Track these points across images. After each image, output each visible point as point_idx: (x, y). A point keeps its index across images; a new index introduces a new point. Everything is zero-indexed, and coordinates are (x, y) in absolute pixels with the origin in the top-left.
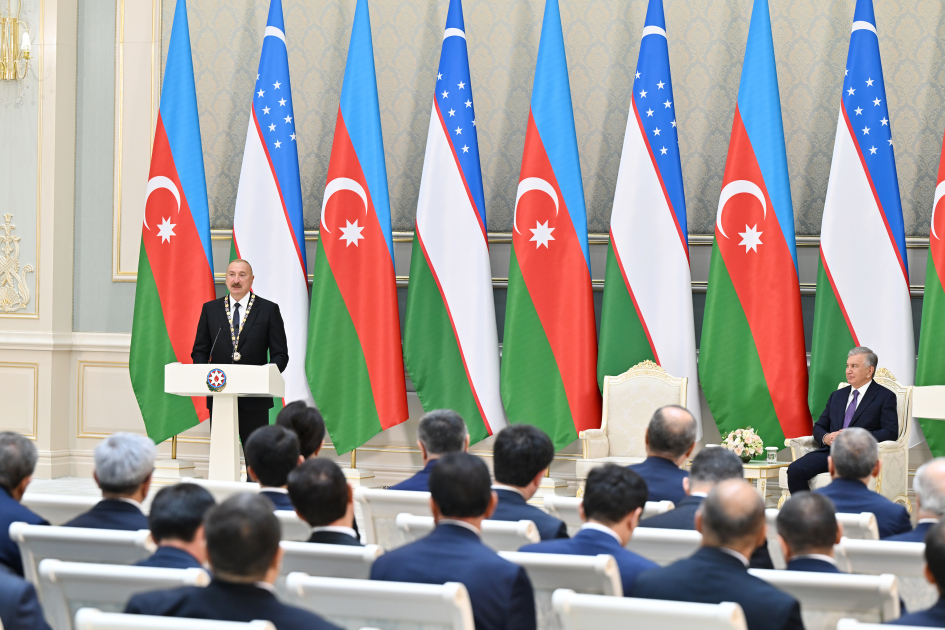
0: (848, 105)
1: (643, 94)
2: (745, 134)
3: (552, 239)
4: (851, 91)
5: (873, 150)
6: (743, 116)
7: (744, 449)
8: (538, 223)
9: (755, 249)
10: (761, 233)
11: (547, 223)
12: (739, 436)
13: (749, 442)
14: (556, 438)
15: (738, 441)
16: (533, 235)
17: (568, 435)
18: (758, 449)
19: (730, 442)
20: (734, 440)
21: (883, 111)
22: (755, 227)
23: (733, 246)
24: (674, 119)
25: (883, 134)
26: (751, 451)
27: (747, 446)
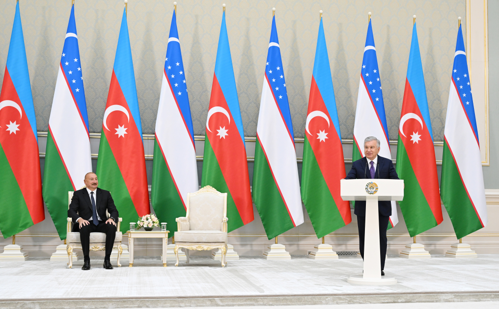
0: (168, 74)
1: (67, 64)
2: (118, 84)
3: (18, 130)
4: (169, 67)
5: (180, 94)
6: (117, 76)
7: (153, 224)
9: (123, 136)
10: (126, 129)
11: (15, 122)
12: (149, 218)
13: (155, 221)
14: (20, 225)
15: (150, 220)
16: (8, 128)
17: (27, 223)
18: (158, 224)
19: (145, 221)
20: (147, 219)
21: (183, 77)
22: (123, 126)
23: (112, 135)
24: (81, 76)
25: (183, 87)
26: (156, 225)
27: (155, 223)
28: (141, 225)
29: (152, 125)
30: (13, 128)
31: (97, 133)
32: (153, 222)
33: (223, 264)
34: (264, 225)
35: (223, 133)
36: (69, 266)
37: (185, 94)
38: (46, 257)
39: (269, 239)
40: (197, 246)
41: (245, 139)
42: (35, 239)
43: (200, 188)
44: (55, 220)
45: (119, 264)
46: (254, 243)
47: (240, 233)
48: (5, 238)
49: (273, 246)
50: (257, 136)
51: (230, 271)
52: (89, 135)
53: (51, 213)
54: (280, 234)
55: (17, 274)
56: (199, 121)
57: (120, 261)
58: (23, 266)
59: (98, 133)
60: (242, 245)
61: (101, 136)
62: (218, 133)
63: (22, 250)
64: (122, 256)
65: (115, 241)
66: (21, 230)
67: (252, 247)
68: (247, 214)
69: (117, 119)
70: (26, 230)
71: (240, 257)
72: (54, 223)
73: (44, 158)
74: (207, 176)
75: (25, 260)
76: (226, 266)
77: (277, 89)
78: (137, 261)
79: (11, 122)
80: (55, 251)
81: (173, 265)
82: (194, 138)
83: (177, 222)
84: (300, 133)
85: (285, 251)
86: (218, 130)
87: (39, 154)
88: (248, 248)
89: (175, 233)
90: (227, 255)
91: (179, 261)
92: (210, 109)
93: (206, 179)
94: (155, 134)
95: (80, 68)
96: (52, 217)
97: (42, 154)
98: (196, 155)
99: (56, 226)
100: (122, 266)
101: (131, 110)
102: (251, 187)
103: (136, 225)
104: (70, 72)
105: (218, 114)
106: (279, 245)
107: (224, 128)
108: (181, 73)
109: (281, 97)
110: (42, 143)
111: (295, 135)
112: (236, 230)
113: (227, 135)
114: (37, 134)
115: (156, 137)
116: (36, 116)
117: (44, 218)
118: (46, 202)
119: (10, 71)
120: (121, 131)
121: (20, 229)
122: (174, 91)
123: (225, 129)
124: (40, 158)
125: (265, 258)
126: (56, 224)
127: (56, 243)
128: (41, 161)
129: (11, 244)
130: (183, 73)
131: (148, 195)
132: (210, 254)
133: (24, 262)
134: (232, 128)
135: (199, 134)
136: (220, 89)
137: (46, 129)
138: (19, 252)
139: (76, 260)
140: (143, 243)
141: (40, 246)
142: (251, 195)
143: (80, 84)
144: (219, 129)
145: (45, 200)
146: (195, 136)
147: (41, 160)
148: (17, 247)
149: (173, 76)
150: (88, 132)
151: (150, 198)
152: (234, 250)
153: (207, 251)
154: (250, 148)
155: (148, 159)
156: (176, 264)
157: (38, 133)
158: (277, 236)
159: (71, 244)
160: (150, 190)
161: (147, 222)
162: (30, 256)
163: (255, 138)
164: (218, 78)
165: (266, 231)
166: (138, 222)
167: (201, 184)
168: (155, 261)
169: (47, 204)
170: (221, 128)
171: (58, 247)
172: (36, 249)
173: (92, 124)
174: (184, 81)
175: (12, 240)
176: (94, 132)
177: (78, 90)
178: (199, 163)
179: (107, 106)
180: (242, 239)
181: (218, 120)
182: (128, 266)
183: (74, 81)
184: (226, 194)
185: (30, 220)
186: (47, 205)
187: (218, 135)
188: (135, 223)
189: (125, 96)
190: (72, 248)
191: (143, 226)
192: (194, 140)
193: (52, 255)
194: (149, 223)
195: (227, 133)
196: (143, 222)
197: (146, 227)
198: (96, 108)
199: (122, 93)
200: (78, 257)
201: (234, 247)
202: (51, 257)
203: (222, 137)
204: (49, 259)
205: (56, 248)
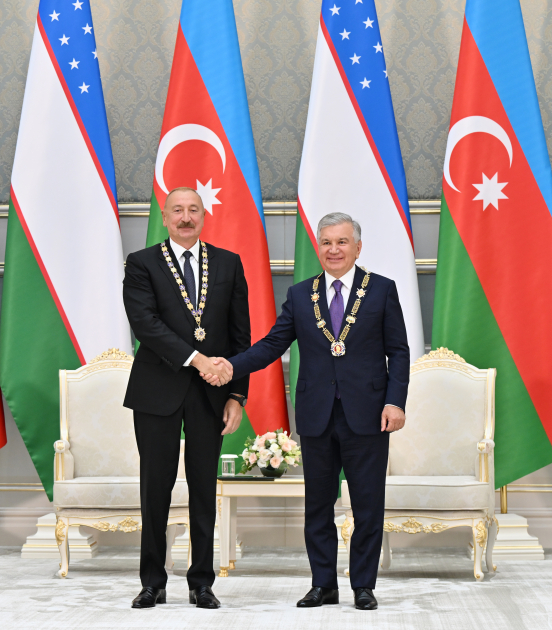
0: (331, 28)
1: (55, 16)
2: (192, 64)
4: (335, 10)
5: (366, 83)
6: (190, 43)
7: (282, 459)
9: (211, 211)
10: (218, 190)
12: (272, 441)
13: (288, 449)
15: (274, 447)
18: (297, 458)
19: (262, 449)
20: (268, 446)
21: (375, 34)
22: (210, 183)
24: (94, 48)
25: (376, 64)
26: (291, 461)
27: (288, 455)
28: (252, 462)
32: (284, 454)
33: (478, 572)
35: (491, 191)
36: (61, 573)
37: (382, 86)
38: (13, 545)
40: (404, 520)
43: (427, 352)
44: (32, 446)
52: (117, 210)
53: (21, 428)
56: (428, 156)
59: (142, 201)
61: (150, 209)
62: (477, 192)
69: (190, 164)
71: (546, 552)
72: (31, 454)
74: (446, 319)
78: (251, 561)
80: (34, 531)
82: (408, 207)
86: (476, 186)
92: (452, 123)
93: (445, 329)
94: (296, 198)
95: (91, 25)
96: (24, 438)
98: (416, 255)
99: (35, 462)
101: (229, 136)
103: (239, 461)
104: (64, 40)
105: (477, 139)
107: (496, 177)
108: (369, 23)
113: (504, 197)
115: (299, 208)
117: (3, 441)
118: (8, 399)
120: (205, 197)
122: (349, 76)
123: (500, 181)
126: (35, 457)
130: (376, 24)
131: (281, 374)
132: (460, 542)
134: (517, 177)
135: (431, 194)
136: (481, 65)
139: (89, 556)
140: (276, 509)
143: (92, 70)
144: (481, 182)
146: (411, 203)
149: (345, 35)
150: (115, 201)
151: (286, 381)
152: (530, 531)
153: (432, 535)
155: (285, 271)
159: (64, 513)
160: (286, 359)
161: (268, 452)
164: (475, 33)
166: (245, 454)
167: (429, 342)
169: (12, 403)
170: (484, 177)
171: (41, 521)
173: (131, 178)
174: (378, 48)
176: (136, 201)
178: (425, 278)
179: (165, 130)
181: (478, 155)
183: (74, 64)
184: (491, 373)
186: (11, 405)
187: (477, 198)
188: (235, 456)
189: (213, 98)
190: (66, 523)
191: (256, 464)
192: (409, 214)
193: (25, 542)
194: (272, 456)
195: (504, 191)
196: (256, 452)
197: (265, 465)
198: (139, 134)
199: (204, 88)
200: (95, 547)
201: (528, 523)
202: (24, 546)
203: (490, 205)
204: (19, 551)
205: (36, 522)
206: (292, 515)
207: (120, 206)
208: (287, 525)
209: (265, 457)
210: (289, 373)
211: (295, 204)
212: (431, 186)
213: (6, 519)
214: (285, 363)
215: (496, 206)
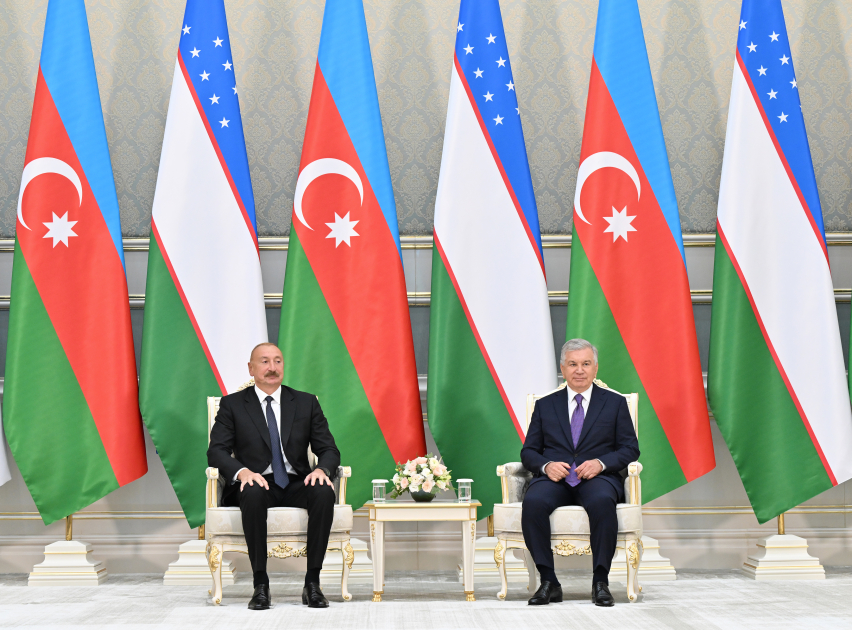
0: (465, 65)
1: (195, 53)
2: (330, 101)
3: (74, 235)
4: (469, 50)
5: (499, 120)
6: (328, 80)
7: (434, 483)
8: (54, 215)
9: (349, 243)
10: (356, 222)
11: (66, 215)
12: (423, 466)
13: (440, 473)
14: (84, 489)
15: (426, 472)
16: (48, 230)
17: (103, 484)
18: (448, 482)
19: (413, 474)
20: (419, 471)
21: (507, 73)
22: (348, 216)
23: (317, 240)
24: (234, 84)
25: (508, 101)
26: (442, 485)
27: (439, 479)
28: (404, 486)
29: (423, 211)
30: (61, 230)
31: (277, 235)
32: (436, 478)
33: (631, 593)
34: (745, 482)
35: (620, 224)
36: (214, 599)
37: (514, 121)
38: (154, 573)
39: (761, 521)
40: (557, 543)
41: (683, 240)
42: (123, 527)
43: (560, 382)
44: (173, 474)
45: (345, 593)
46: (717, 532)
47: (677, 505)
48: (46, 524)
49: (773, 541)
50: (717, 229)
51: (650, 612)
52: (257, 243)
53: (162, 457)
54: (793, 506)
55: (81, 620)
56: (553, 193)
57: (348, 585)
58: (94, 597)
60: (682, 538)
61: (288, 243)
62: (607, 224)
63: (90, 554)
64: (355, 571)
65: (332, 530)
66: (86, 503)
67: (710, 544)
68: (694, 451)
69: (329, 196)
70: (101, 502)
71: (679, 572)
72: (172, 482)
73: (141, 308)
75: (100, 583)
76: (639, 599)
77: (773, 94)
78: (394, 585)
79: (54, 216)
80: (176, 558)
81: (492, 595)
82: (540, 241)
83: (499, 478)
84: (842, 217)
85: (807, 556)
86: (606, 219)
87: (128, 298)
88: (701, 546)
89: (497, 507)
90: (642, 567)
91: (508, 584)
92: (583, 158)
94: (432, 233)
95: (231, 62)
96: (165, 466)
97: (137, 296)
98: (548, 289)
99: (176, 490)
100: (355, 598)
101: (367, 170)
102: (705, 375)
103: (390, 486)
104: (205, 76)
105: (606, 173)
106: (790, 539)
107: (625, 210)
108: (501, 62)
109: (783, 118)
110: (137, 267)
111: (829, 223)
112: (665, 497)
113: (633, 229)
114: (123, 244)
115: (436, 241)
116: (118, 197)
117: (144, 469)
118: (150, 427)
119: (49, 81)
120: (343, 230)
121: (85, 498)
122: (483, 113)
123: (629, 214)
124: (131, 309)
125: (752, 576)
126: (176, 485)
127: (176, 537)
128: (135, 316)
129: (61, 539)
130: (508, 63)
131: (418, 402)
133: (95, 586)
134: (646, 210)
135: (556, 229)
136: (610, 102)
137: (145, 230)
138: (84, 561)
139: (231, 582)
140: (408, 534)
141: (137, 543)
142: (707, 399)
143: (232, 105)
144: (611, 215)
145: (147, 422)
146: (542, 237)
147: (135, 313)
148: (78, 547)
150: (256, 235)
151: (424, 409)
152: (662, 553)
154: (698, 266)
155: (416, 302)
156: (499, 594)
157: (125, 241)
158: (783, 511)
159: (217, 539)
160: (423, 387)
161: (420, 477)
162: (111, 572)
163: (714, 236)
164: (604, 73)
165: (752, 499)
166: (396, 479)
168: (442, 583)
169: (152, 432)
170: (614, 210)
171: (183, 548)
172: (127, 552)
173: (265, 213)
174: (510, 86)
175: (64, 528)
176: (271, 235)
177: (225, 123)
178: (558, 309)
179: (303, 164)
180: (683, 521)
181: (607, 188)
182: (370, 598)
183: (215, 99)
185: (110, 475)
186: (151, 434)
187: (607, 230)
188: (387, 481)
189: (351, 133)
190: (220, 550)
191: (408, 489)
192: (541, 248)
193: (167, 569)
194: (424, 481)
195: (633, 224)
196: (408, 476)
197: (417, 490)
198: (274, 170)
199: (341, 124)
200: (236, 572)
201: (659, 544)
202: (166, 572)
203: (620, 236)
204: (162, 578)
205: (178, 549)
206: (425, 540)
207: (260, 239)
208: (420, 550)
209: (417, 481)
210: (426, 401)
211: (431, 238)
212: (555, 221)
213: (143, 546)
214: (423, 392)
215: (625, 238)
